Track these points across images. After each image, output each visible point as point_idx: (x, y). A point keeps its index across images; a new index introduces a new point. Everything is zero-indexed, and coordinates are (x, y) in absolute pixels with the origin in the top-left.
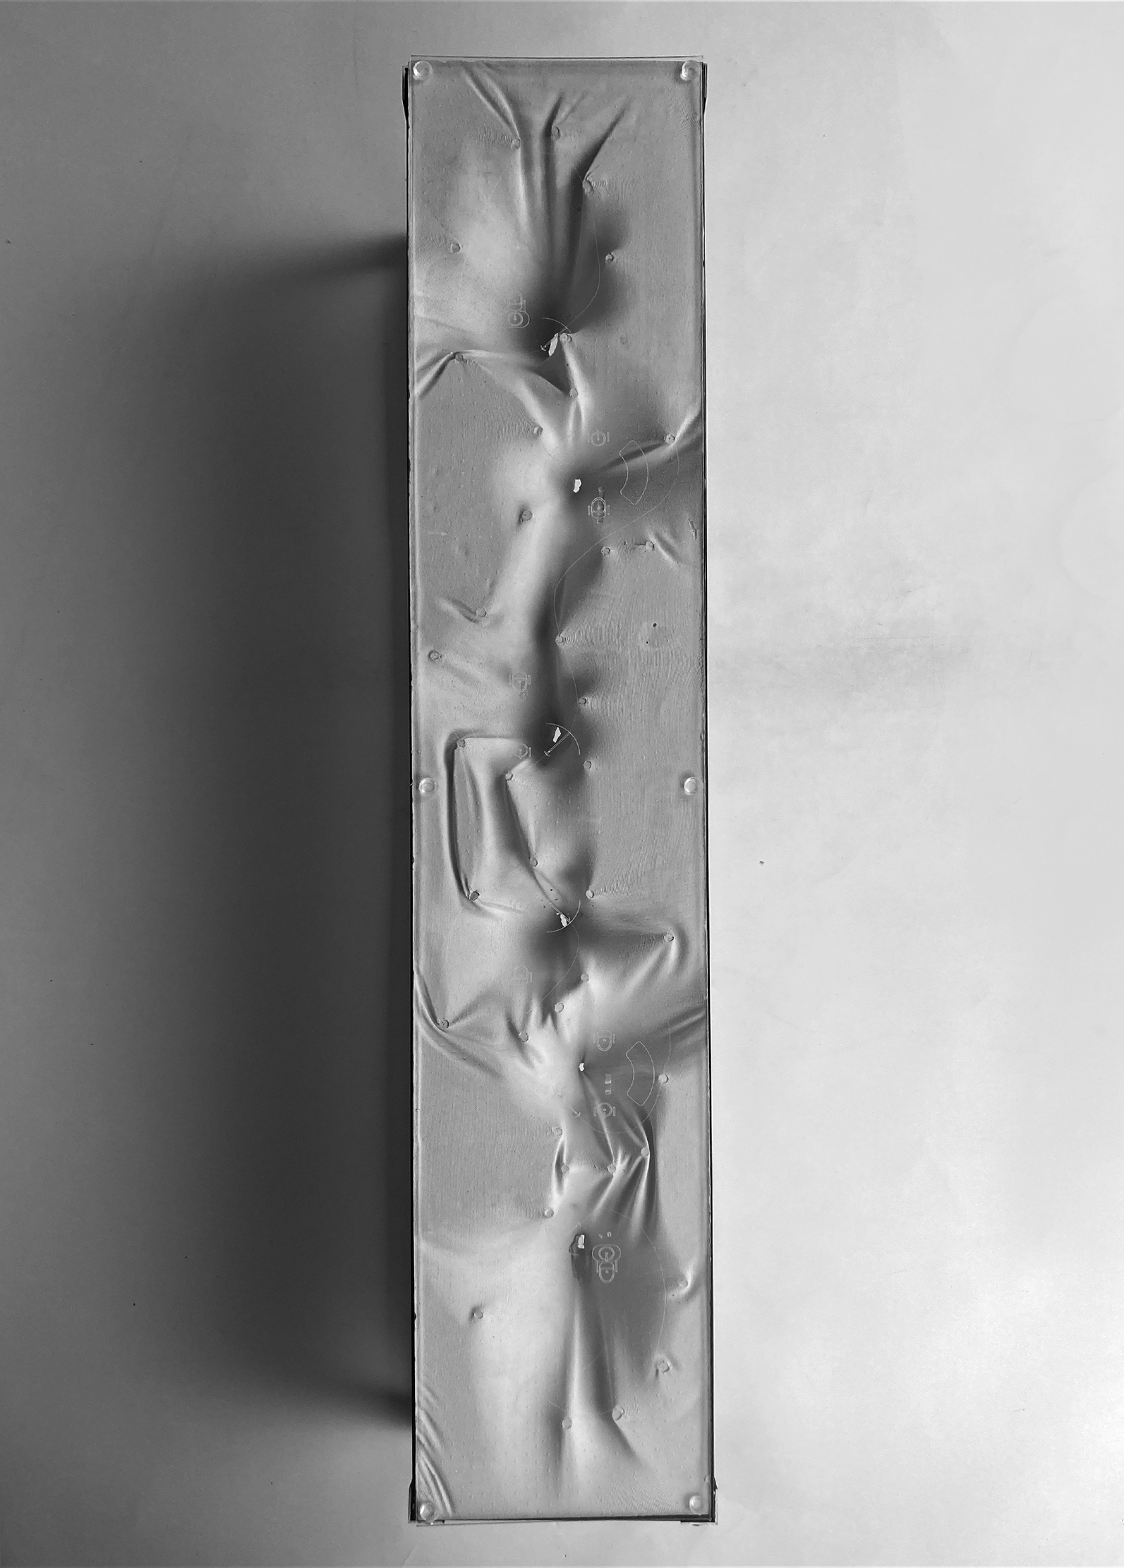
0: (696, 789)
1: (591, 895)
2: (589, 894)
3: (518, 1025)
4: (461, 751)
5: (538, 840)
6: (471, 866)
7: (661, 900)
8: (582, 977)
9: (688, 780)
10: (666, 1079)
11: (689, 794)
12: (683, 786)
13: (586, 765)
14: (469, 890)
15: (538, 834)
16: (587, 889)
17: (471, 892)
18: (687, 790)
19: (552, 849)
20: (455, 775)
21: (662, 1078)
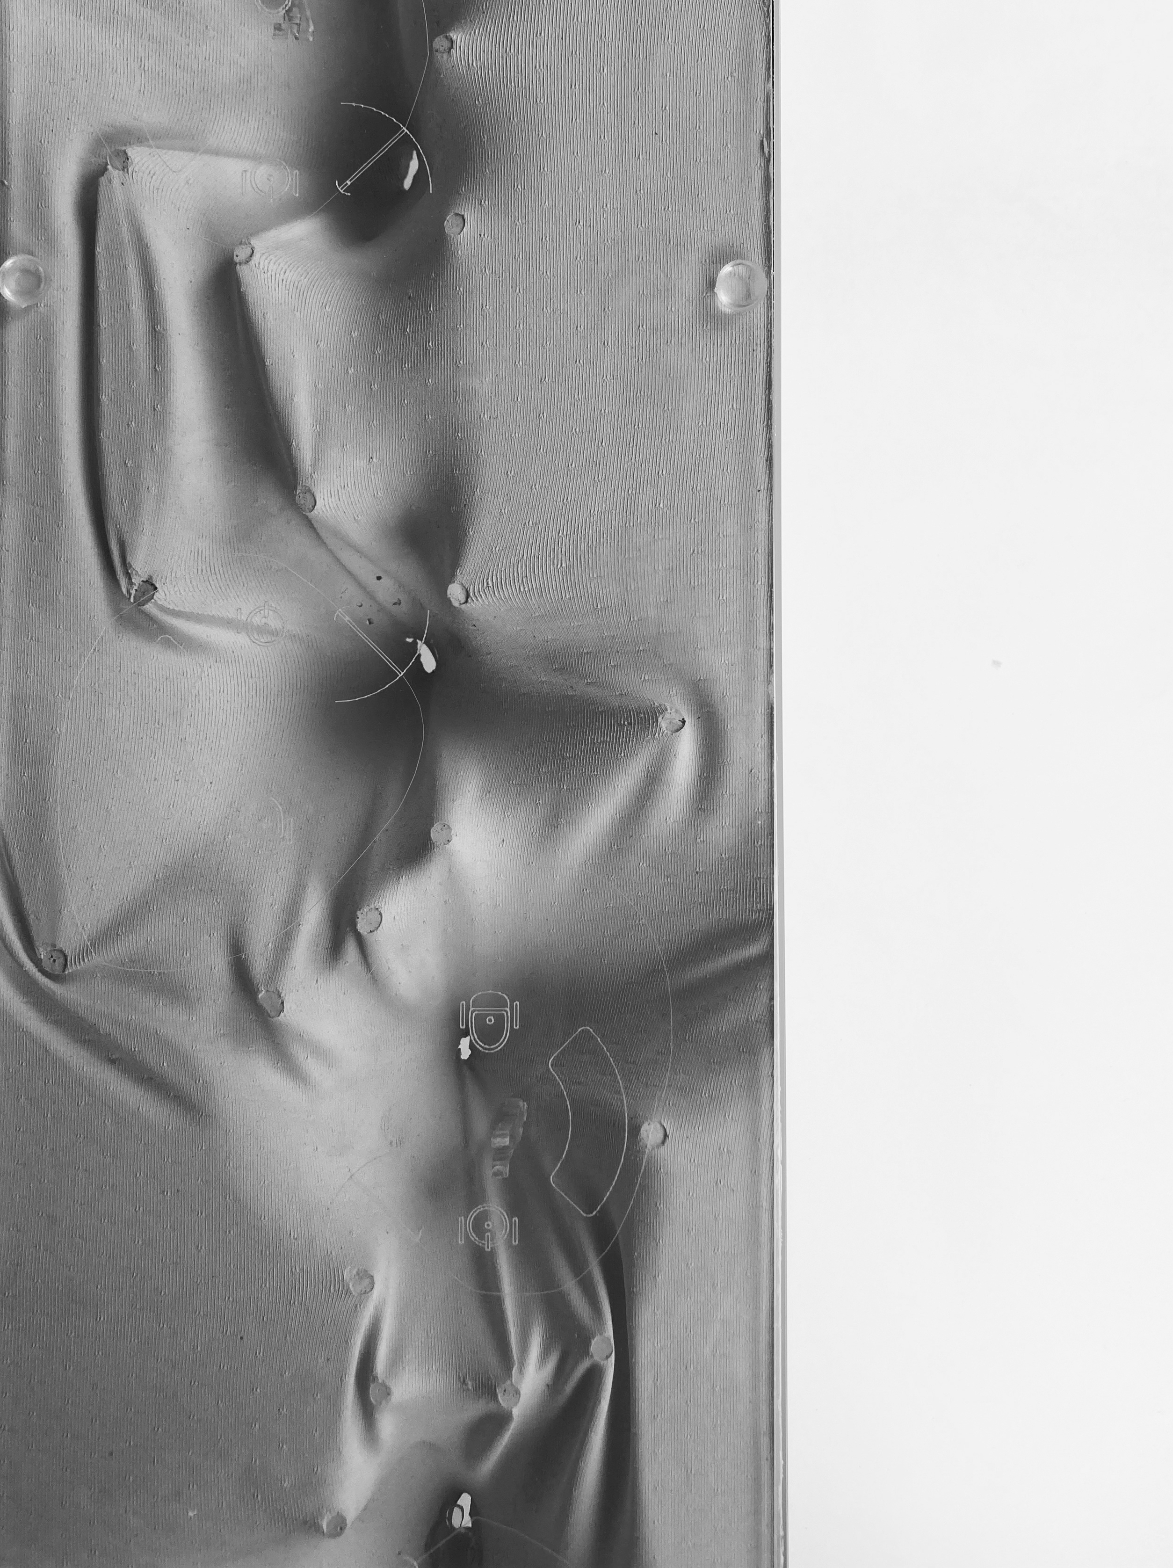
0: (748, 295)
1: (462, 598)
2: (455, 592)
3: (259, 966)
4: (116, 182)
5: (320, 436)
6: (135, 507)
7: (652, 613)
8: (435, 834)
9: (727, 269)
10: (661, 1135)
11: (728, 311)
12: (711, 284)
13: (450, 224)
14: (128, 576)
15: (322, 420)
16: (451, 578)
17: (136, 580)
18: (724, 298)
19: (361, 464)
20: (99, 249)
21: (650, 1133)
